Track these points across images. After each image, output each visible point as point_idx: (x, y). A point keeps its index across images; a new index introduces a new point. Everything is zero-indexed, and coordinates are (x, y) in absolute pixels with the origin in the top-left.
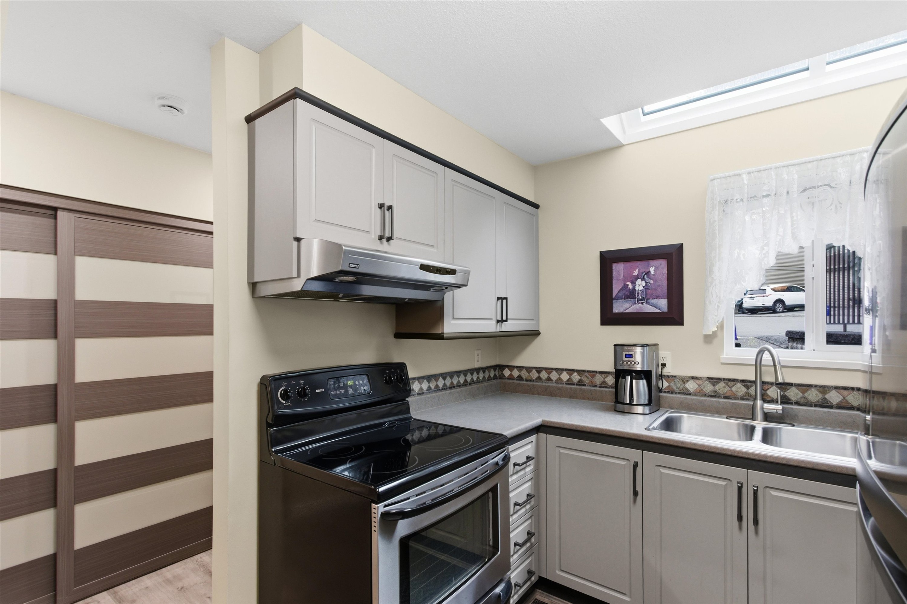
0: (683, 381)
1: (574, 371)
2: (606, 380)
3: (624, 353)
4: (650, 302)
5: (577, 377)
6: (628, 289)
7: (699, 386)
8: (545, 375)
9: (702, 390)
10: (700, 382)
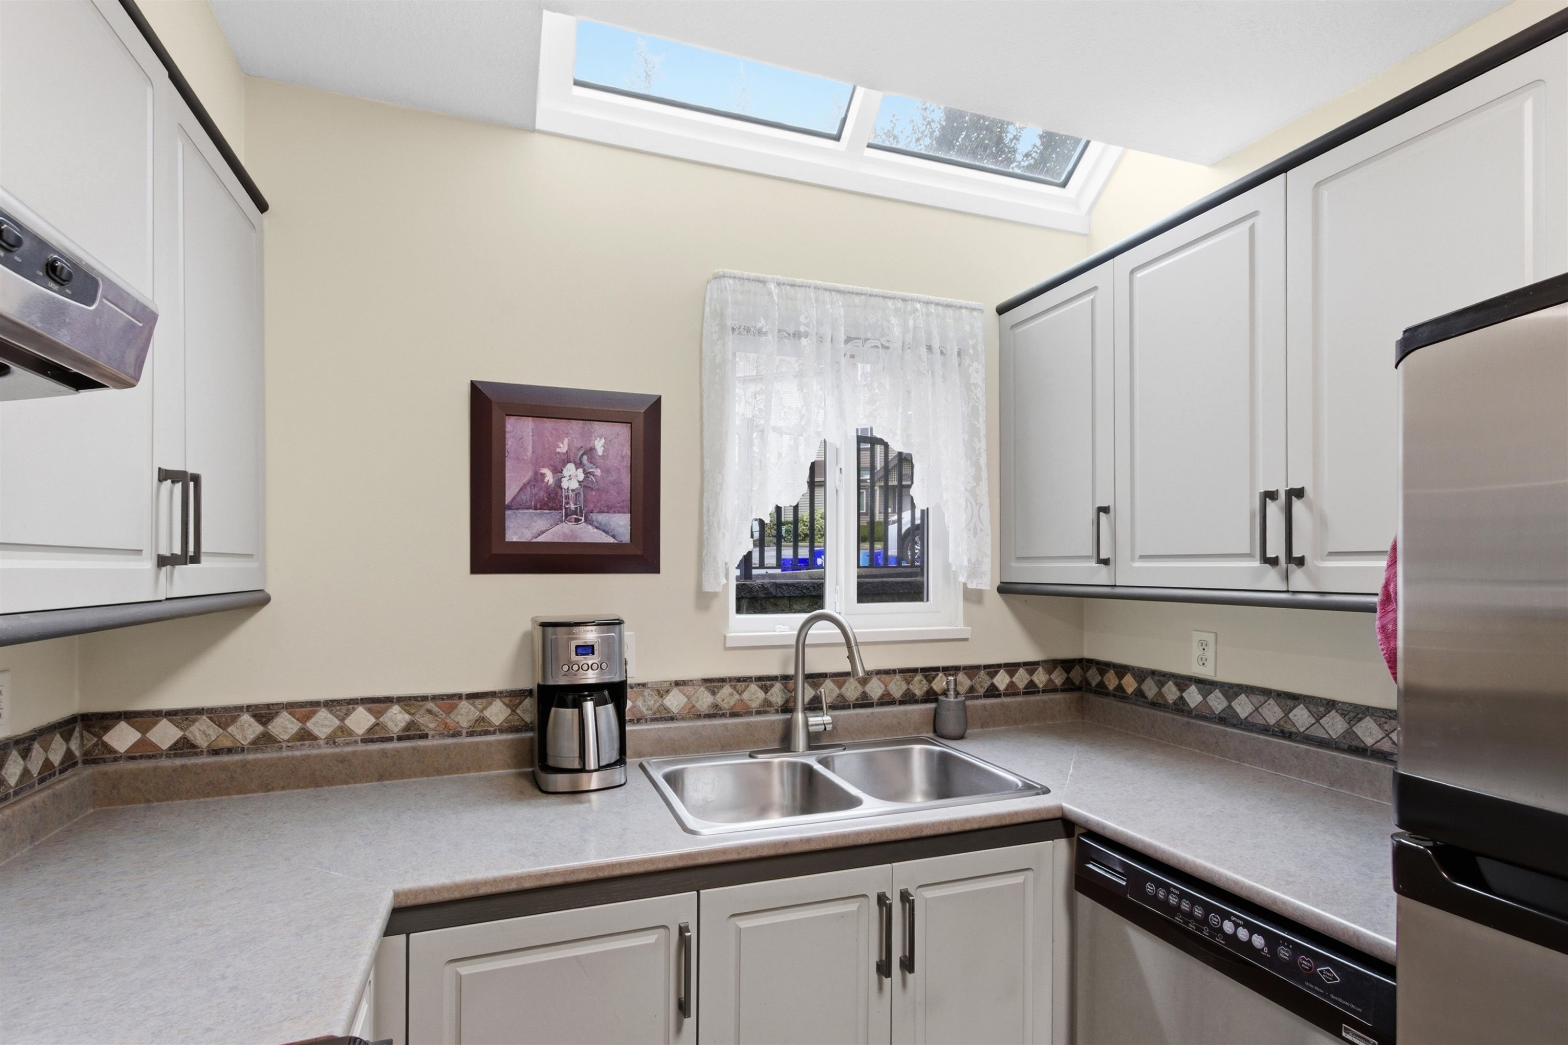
0: (658, 691)
1: (392, 702)
2: (487, 713)
3: (573, 644)
4: (594, 518)
5: (400, 717)
6: (544, 484)
7: (689, 699)
8: (290, 726)
9: (693, 706)
10: (688, 689)
